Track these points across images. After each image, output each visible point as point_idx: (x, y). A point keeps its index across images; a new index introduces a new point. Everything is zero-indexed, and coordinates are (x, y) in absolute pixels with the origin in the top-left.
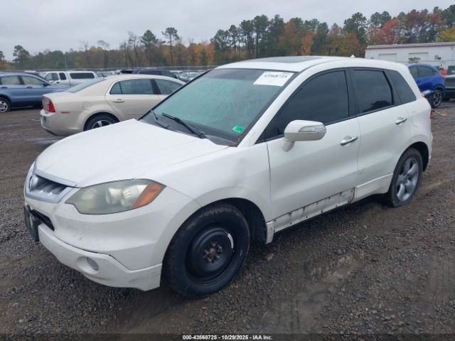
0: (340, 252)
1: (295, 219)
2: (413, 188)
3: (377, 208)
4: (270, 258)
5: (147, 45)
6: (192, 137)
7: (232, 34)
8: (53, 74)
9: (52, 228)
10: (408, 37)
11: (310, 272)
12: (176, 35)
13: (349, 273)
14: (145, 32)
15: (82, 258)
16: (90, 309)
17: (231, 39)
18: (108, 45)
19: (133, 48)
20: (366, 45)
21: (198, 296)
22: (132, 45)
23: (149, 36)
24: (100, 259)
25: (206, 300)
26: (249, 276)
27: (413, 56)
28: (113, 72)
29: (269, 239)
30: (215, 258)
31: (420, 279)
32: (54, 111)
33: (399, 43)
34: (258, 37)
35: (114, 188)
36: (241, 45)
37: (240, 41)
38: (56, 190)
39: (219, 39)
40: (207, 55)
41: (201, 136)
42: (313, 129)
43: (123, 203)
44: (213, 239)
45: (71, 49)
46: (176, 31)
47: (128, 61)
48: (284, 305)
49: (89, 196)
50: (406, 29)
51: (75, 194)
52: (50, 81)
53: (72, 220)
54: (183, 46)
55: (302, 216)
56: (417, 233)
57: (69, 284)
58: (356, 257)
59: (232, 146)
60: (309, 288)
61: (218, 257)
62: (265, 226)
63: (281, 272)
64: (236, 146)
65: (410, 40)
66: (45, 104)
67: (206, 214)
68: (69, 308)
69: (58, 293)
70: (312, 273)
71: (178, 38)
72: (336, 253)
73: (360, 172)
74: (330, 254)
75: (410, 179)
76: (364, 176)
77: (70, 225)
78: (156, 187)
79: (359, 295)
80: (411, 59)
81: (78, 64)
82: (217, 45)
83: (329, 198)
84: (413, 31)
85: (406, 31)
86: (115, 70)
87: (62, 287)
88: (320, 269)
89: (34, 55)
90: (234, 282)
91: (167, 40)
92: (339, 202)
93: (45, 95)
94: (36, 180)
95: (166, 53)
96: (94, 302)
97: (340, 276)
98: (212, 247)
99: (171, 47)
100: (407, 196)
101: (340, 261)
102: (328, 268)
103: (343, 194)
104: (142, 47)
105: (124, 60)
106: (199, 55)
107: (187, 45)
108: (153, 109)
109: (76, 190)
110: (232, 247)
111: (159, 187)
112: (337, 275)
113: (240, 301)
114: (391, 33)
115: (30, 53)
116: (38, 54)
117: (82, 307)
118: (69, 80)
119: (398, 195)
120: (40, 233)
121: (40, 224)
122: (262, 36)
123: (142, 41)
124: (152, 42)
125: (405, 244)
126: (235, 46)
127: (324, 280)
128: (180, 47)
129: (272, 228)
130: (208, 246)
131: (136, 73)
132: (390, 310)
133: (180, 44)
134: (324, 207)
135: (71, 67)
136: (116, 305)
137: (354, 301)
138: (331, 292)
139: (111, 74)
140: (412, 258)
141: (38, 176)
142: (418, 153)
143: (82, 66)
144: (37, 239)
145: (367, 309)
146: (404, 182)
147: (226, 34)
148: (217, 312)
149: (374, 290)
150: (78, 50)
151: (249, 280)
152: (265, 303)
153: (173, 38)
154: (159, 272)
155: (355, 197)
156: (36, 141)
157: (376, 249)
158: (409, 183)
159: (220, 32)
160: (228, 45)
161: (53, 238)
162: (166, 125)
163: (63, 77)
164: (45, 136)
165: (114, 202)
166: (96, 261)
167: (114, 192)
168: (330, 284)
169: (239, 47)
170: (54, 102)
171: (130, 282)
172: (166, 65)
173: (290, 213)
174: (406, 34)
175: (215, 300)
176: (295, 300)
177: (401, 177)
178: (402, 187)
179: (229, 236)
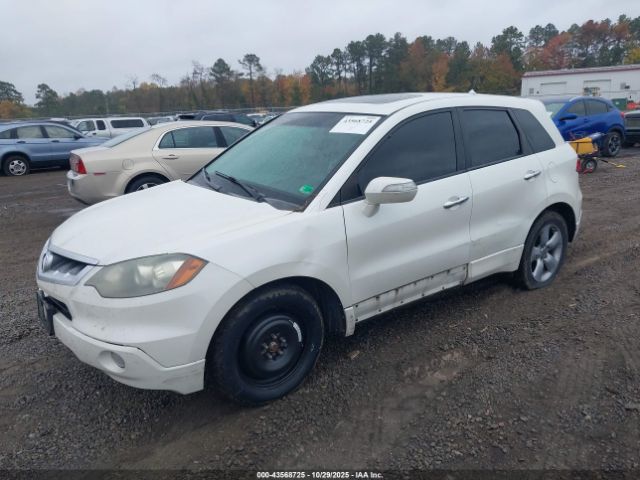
0: (446, 347)
1: (386, 304)
2: (556, 265)
3: (506, 291)
4: (354, 356)
5: (218, 80)
6: (248, 201)
7: (335, 60)
8: (88, 123)
9: (69, 317)
10: (584, 59)
11: (403, 372)
12: (258, 65)
13: (455, 373)
14: (215, 61)
15: (105, 353)
16: (119, 421)
17: (335, 67)
18: (164, 81)
19: (199, 83)
20: (524, 71)
21: (256, 403)
22: (198, 80)
23: (221, 66)
24: (127, 353)
25: (266, 408)
26: (325, 378)
27: (590, 86)
28: (171, 118)
29: (350, 330)
30: (278, 354)
31: (545, 379)
32: (84, 172)
33: (570, 67)
34: (371, 65)
35: (144, 265)
36: (349, 75)
37: (346, 70)
38: (75, 269)
39: (318, 69)
40: (301, 91)
41: (259, 199)
42: (400, 188)
43: (155, 283)
44: (274, 330)
45: (115, 88)
46: (258, 59)
47: (192, 102)
48: (364, 414)
49: (114, 277)
50: (580, 48)
51: (97, 274)
52: (84, 132)
53: (93, 306)
54: (268, 80)
55: (395, 301)
56: (552, 322)
57: (94, 391)
58: (467, 353)
59: (297, 211)
60: (400, 392)
61: (281, 353)
62: (343, 313)
63: (366, 373)
64: (303, 211)
65: (585, 64)
66: (74, 163)
67: (263, 297)
68: (92, 420)
69: (81, 403)
70: (406, 374)
71: (260, 68)
72: (441, 349)
73: (474, 244)
74: (433, 349)
75: (552, 252)
76: (480, 249)
77: (91, 313)
78: (196, 262)
79: (463, 400)
80: (586, 90)
81: (124, 107)
82: (314, 76)
83: (432, 277)
84: (590, 49)
85: (581, 51)
86: (174, 114)
87: (86, 395)
88: (417, 369)
89: (63, 96)
90: (305, 386)
91: (246, 71)
92: (448, 283)
93: (73, 152)
94: (50, 259)
95: (244, 89)
96: (125, 413)
97: (444, 377)
98: (272, 340)
99: (251, 80)
100: (547, 276)
101: (445, 358)
102: (427, 368)
103: (452, 272)
104: (211, 82)
105: (186, 100)
106: (291, 91)
107: (273, 78)
108: (206, 166)
109: (98, 269)
110: (300, 339)
111: (200, 264)
112: (439, 376)
113: (310, 408)
114: (559, 54)
115: (59, 94)
116: (68, 95)
117: (109, 418)
118: (110, 129)
119: (535, 274)
120: (55, 325)
121: (55, 313)
122: (376, 62)
123: (211, 74)
124: (224, 75)
125: (534, 336)
126: (340, 77)
127: (421, 382)
128: (264, 81)
129: (353, 316)
130: (267, 338)
131: (199, 119)
132: (500, 416)
133: (263, 77)
134: (426, 289)
135: (114, 111)
136: (152, 416)
137: (455, 407)
138: (428, 396)
139: (168, 120)
140: (539, 354)
141: (54, 254)
142: (559, 218)
143: (129, 110)
144: (52, 333)
145: (470, 416)
146: (543, 257)
147: (328, 61)
148: (278, 422)
149: (483, 394)
150: (124, 89)
151: (323, 384)
152: (340, 410)
153: (254, 69)
154: (202, 370)
155: (470, 276)
156: (62, 213)
157: (496, 343)
158: (549, 257)
159: (319, 59)
160: (330, 76)
161: (71, 330)
162: (218, 187)
163: (101, 126)
164: (73, 206)
165: (145, 283)
166: (122, 356)
167: (144, 270)
168: (428, 387)
169: (345, 79)
170: (85, 160)
171: (165, 382)
172: (246, 106)
173: (377, 297)
174: (580, 55)
175: (278, 407)
176: (379, 406)
177: (537, 250)
178: (539, 263)
179: (295, 326)
